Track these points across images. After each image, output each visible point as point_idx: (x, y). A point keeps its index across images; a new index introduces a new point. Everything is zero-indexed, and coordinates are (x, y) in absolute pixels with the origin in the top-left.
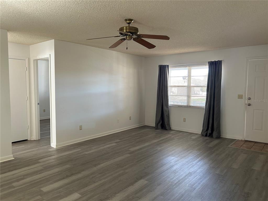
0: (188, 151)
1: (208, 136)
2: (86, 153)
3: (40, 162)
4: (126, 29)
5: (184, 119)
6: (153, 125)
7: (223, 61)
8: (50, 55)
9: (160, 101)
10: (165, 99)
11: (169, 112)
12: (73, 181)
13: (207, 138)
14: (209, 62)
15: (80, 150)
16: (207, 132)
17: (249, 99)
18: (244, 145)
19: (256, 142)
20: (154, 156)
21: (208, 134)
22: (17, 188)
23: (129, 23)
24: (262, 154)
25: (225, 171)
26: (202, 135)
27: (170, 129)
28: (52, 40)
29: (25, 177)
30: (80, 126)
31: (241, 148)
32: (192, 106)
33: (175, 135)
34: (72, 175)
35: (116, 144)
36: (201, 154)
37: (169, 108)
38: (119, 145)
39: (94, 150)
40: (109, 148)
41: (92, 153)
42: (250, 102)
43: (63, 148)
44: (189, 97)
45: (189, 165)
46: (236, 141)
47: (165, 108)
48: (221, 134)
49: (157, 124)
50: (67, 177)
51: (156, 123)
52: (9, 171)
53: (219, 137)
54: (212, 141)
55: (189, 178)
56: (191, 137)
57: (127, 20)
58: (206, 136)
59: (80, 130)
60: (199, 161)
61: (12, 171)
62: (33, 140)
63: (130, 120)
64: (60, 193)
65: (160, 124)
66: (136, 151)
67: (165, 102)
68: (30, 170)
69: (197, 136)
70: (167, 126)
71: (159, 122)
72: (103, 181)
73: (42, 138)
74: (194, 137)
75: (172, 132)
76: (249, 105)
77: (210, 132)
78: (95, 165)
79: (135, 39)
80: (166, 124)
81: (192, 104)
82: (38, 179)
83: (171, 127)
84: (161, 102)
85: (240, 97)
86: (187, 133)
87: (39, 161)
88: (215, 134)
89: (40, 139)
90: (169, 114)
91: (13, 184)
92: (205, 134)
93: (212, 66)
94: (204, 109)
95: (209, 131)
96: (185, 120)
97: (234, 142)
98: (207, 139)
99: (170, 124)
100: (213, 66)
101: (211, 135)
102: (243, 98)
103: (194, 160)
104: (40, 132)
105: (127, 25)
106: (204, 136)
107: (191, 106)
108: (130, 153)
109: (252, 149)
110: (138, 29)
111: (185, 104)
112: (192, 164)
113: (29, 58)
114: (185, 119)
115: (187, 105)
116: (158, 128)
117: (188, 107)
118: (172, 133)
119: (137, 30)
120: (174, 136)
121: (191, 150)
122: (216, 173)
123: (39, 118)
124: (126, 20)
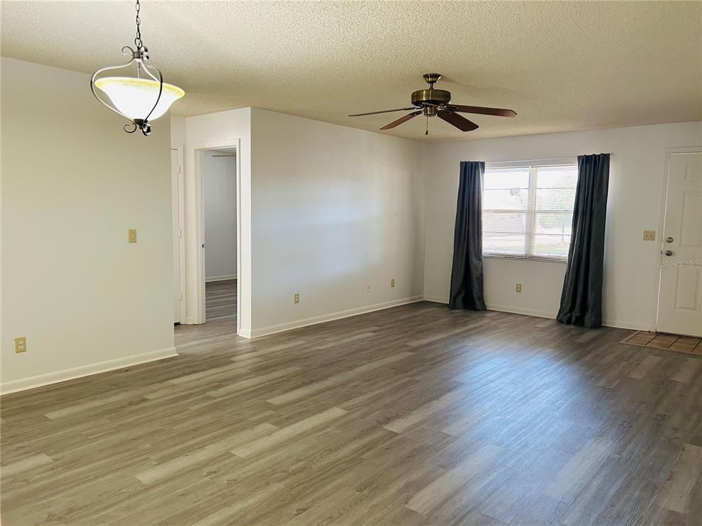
0: (533, 349)
1: (573, 323)
2: (322, 348)
3: (233, 362)
4: (427, 95)
5: (517, 285)
6: (445, 299)
7: (612, 154)
8: (240, 140)
9: (463, 246)
10: (474, 240)
11: (482, 269)
12: (320, 392)
13: (572, 327)
14: (579, 157)
15: (301, 342)
16: (570, 314)
17: (670, 240)
18: (656, 341)
19: (680, 336)
20: (463, 355)
21: (573, 319)
22: (219, 399)
23: (432, 83)
24: (694, 356)
25: (617, 382)
26: (560, 320)
27: (484, 309)
28: (246, 108)
29: (222, 383)
30: (296, 295)
31: (648, 345)
32: (538, 257)
33: (496, 320)
34: (311, 382)
35: (372, 334)
36: (562, 354)
37: (483, 260)
38: (381, 336)
39: (331, 343)
40: (363, 340)
41: (332, 347)
42: (670, 247)
43: (267, 339)
44: (530, 235)
45: (541, 371)
46: (637, 332)
47: (474, 260)
48: (603, 320)
49: (453, 298)
50: (304, 384)
51: (452, 295)
52: (184, 374)
53: (598, 324)
54: (582, 333)
55: (546, 392)
56: (535, 324)
57: (428, 77)
58: (569, 322)
59: (296, 303)
60: (560, 366)
61: (190, 374)
62: (191, 323)
63: (393, 286)
64: (305, 407)
65: (460, 298)
66: (421, 346)
67: (475, 247)
68: (224, 373)
69: (547, 323)
70: (477, 300)
71: (459, 293)
72: (377, 392)
73: (208, 320)
74: (540, 325)
75: (489, 315)
76: (669, 254)
77: (579, 314)
78: (350, 368)
79: (441, 115)
80: (475, 296)
81: (536, 252)
82: (250, 388)
83: (486, 304)
84: (466, 246)
85: (649, 236)
86: (526, 318)
87: (233, 359)
88: (589, 318)
89: (204, 322)
90: (482, 275)
91: (208, 393)
92: (565, 319)
93: (586, 167)
94: (564, 262)
95: (576, 313)
96: (520, 288)
97: (632, 336)
98: (571, 330)
99: (485, 299)
100: (588, 166)
101: (580, 322)
102: (656, 238)
103: (549, 364)
104: (206, 308)
105: (429, 86)
106: (563, 323)
107: (535, 257)
108: (410, 351)
109: (672, 348)
110: (450, 93)
111: (522, 252)
112: (546, 371)
113: (184, 146)
114: (521, 285)
115: (526, 255)
116: (455, 305)
117: (529, 258)
118: (491, 317)
119: (447, 95)
120: (496, 322)
121: (540, 348)
122: (599, 385)
123: (204, 278)
124: (426, 76)
